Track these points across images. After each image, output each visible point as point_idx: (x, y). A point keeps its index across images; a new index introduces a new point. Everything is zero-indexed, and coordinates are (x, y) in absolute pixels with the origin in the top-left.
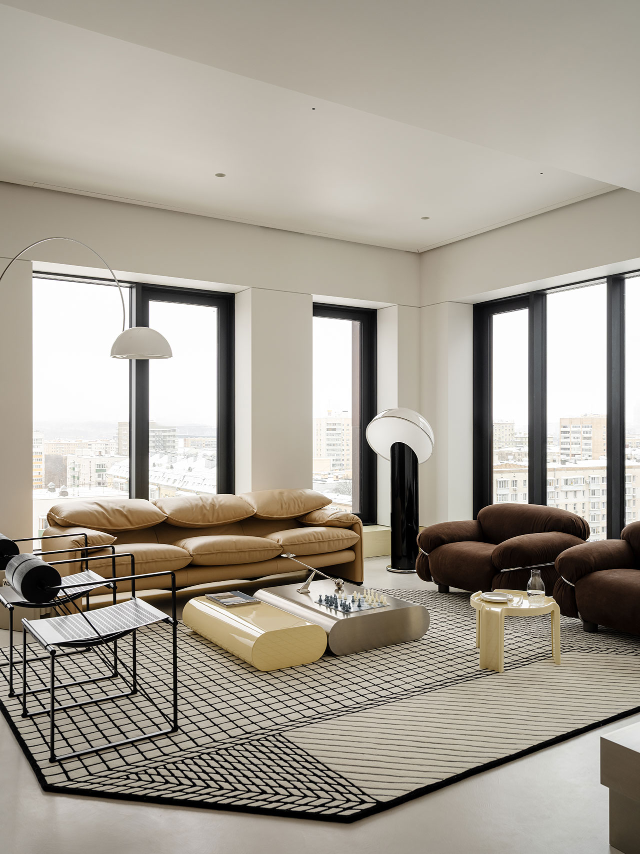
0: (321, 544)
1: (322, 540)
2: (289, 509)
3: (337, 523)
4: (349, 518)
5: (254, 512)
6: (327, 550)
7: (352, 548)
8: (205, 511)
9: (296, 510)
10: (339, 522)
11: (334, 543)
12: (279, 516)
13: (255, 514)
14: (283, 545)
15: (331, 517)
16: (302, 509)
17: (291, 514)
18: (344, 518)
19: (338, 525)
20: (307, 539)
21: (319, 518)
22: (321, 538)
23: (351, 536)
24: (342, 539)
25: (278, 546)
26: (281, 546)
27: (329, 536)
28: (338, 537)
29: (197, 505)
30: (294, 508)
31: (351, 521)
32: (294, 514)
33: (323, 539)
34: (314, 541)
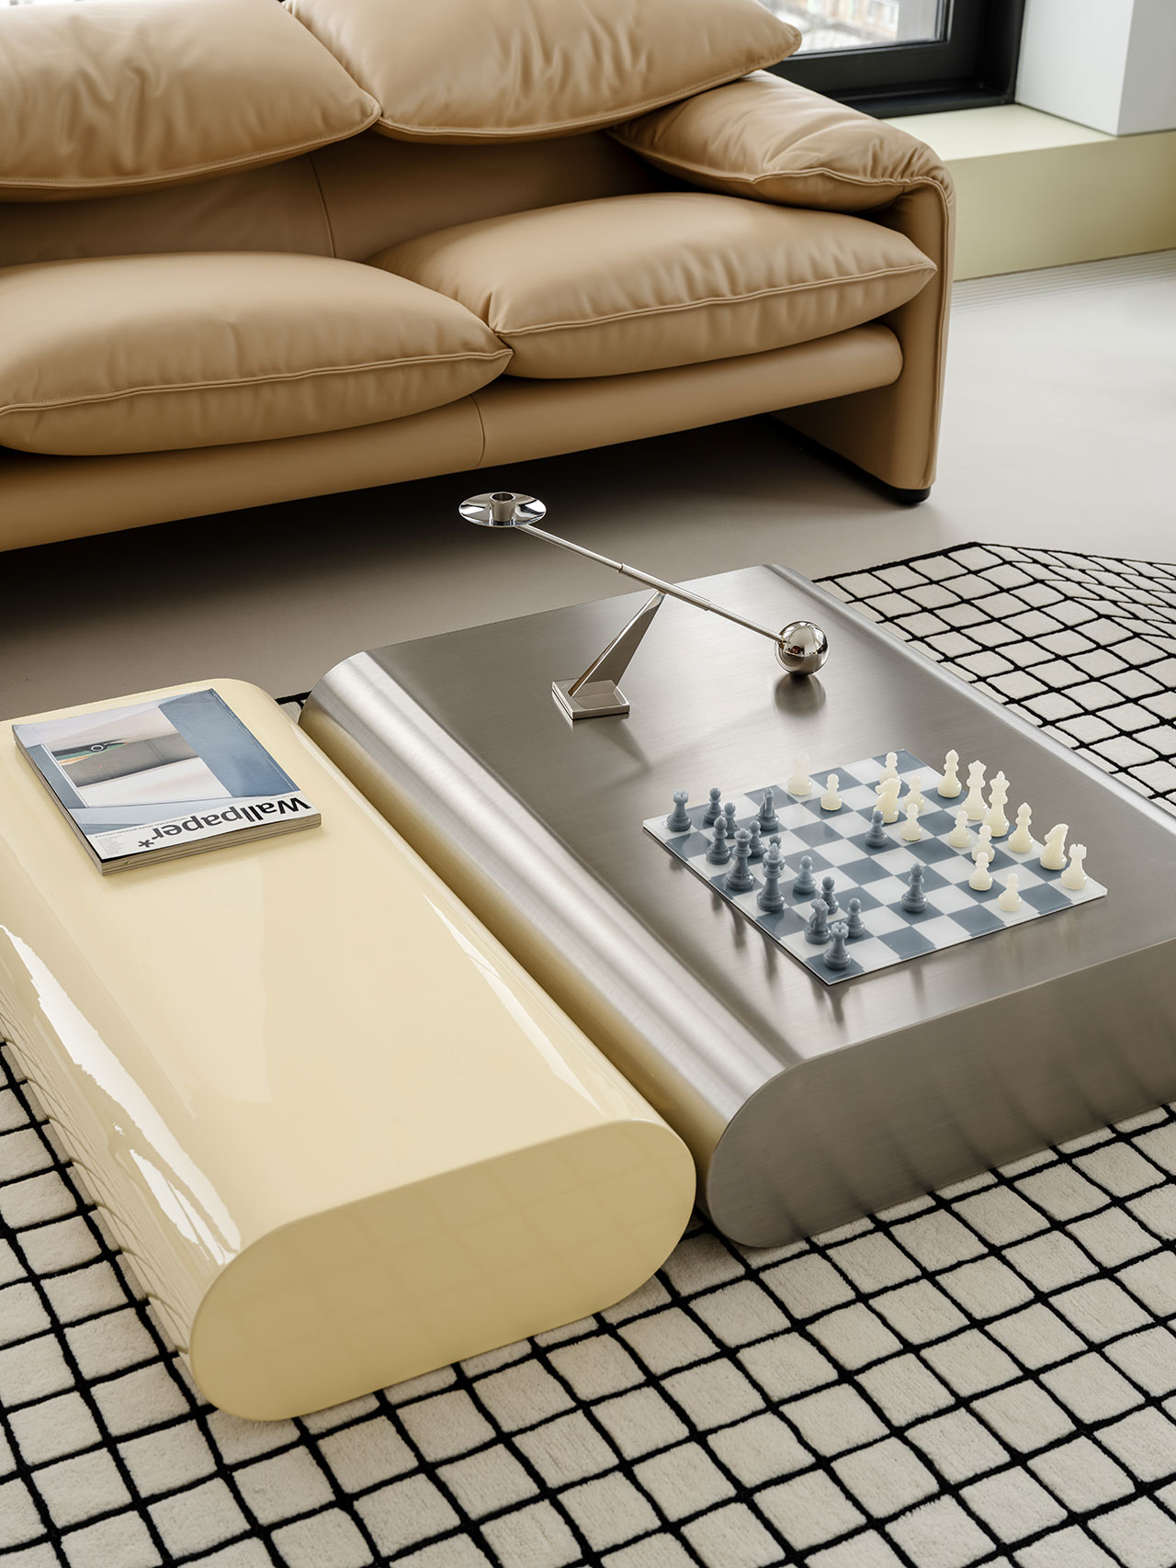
0: (726, 315)
1: (729, 296)
2: (563, 85)
3: (820, 190)
4: (886, 161)
5: (364, 114)
6: (751, 342)
7: (890, 323)
8: (90, 112)
9: (605, 91)
10: (830, 186)
11: (791, 308)
12: (512, 124)
13: (377, 124)
14: (511, 336)
15: (785, 155)
16: (636, 86)
17: (574, 115)
18: (855, 162)
19: (824, 199)
20: (648, 297)
21: (726, 147)
22: (724, 286)
23: (890, 265)
24: (841, 287)
25: (480, 339)
26: (502, 340)
27: (771, 271)
28: (819, 274)
29: (46, 75)
30: (595, 78)
31: (897, 180)
32: (591, 111)
33: (734, 291)
34: (688, 303)
